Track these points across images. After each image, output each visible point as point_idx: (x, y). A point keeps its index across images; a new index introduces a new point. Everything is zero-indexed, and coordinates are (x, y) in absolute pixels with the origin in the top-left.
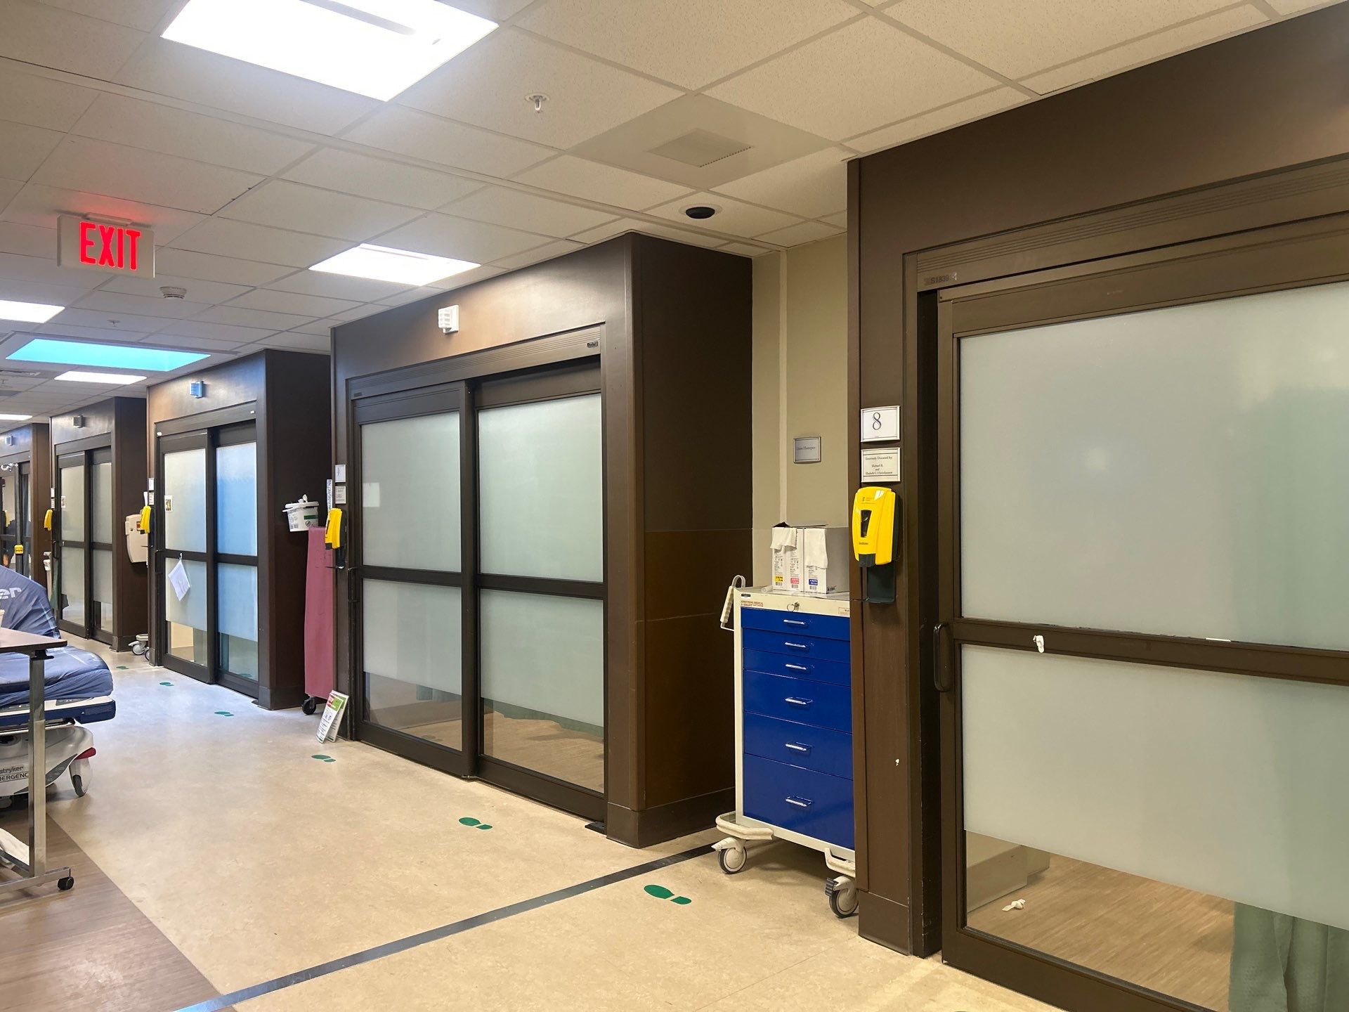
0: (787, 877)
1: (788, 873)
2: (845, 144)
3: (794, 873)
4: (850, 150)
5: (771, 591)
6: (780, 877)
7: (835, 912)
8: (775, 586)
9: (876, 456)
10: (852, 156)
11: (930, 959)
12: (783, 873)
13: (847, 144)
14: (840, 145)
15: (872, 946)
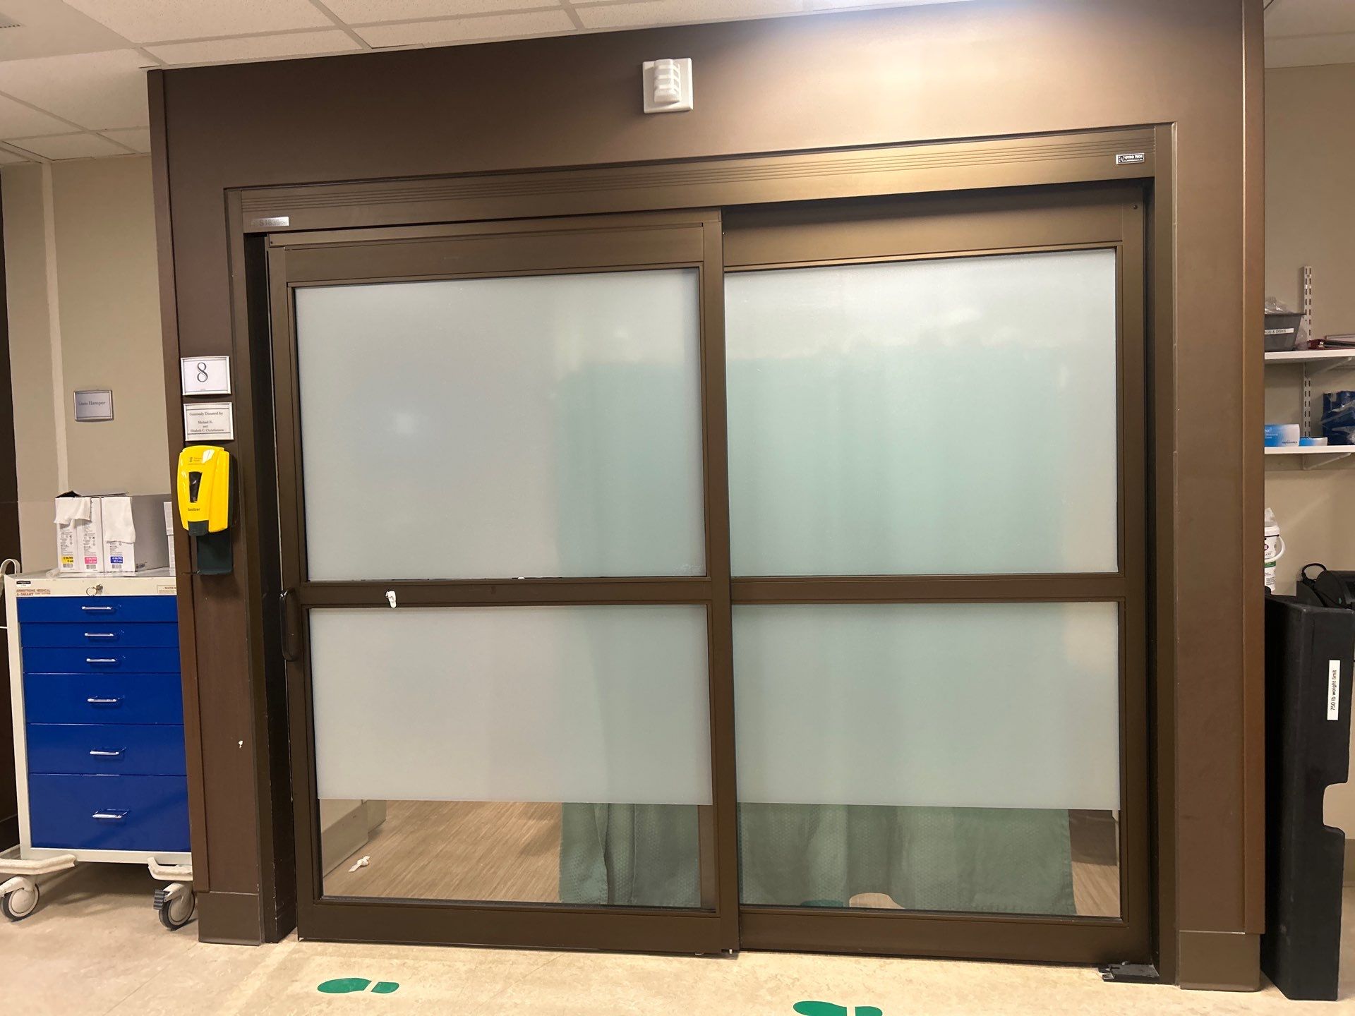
0: (97, 905)
1: (98, 899)
2: (147, 49)
3: (105, 897)
4: (153, 58)
5: (58, 575)
6: (87, 906)
7: (167, 926)
8: (62, 569)
9: (203, 411)
10: (154, 65)
11: (285, 941)
12: (90, 901)
13: (149, 49)
14: (141, 49)
15: (217, 948)
